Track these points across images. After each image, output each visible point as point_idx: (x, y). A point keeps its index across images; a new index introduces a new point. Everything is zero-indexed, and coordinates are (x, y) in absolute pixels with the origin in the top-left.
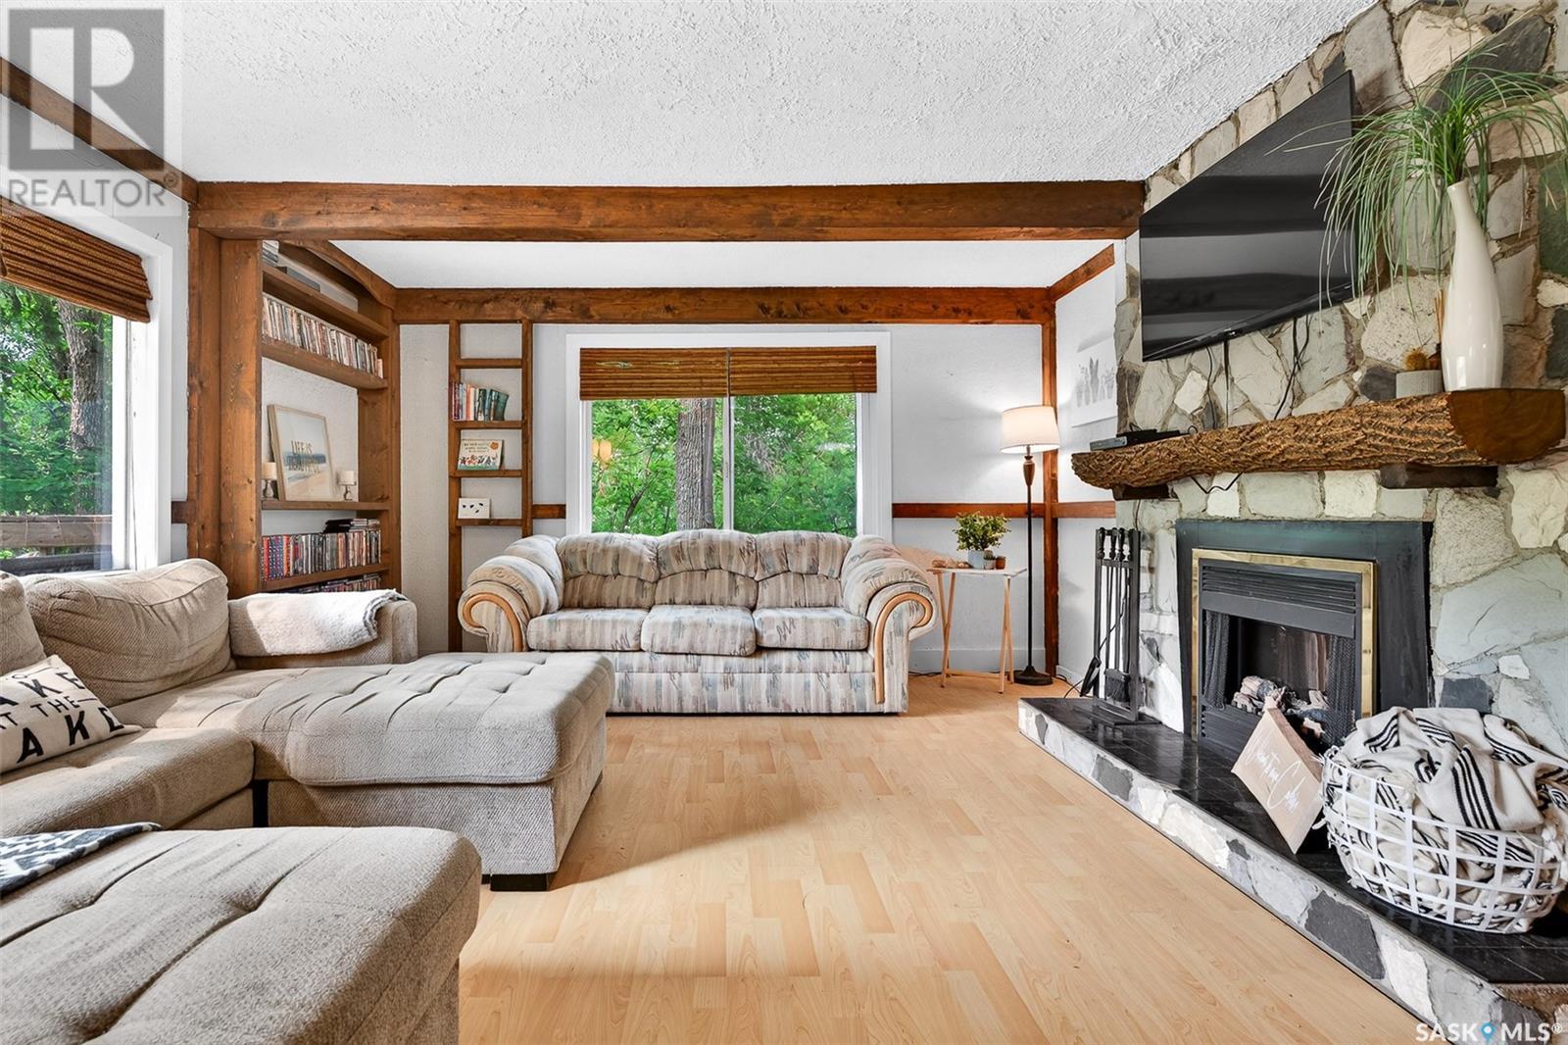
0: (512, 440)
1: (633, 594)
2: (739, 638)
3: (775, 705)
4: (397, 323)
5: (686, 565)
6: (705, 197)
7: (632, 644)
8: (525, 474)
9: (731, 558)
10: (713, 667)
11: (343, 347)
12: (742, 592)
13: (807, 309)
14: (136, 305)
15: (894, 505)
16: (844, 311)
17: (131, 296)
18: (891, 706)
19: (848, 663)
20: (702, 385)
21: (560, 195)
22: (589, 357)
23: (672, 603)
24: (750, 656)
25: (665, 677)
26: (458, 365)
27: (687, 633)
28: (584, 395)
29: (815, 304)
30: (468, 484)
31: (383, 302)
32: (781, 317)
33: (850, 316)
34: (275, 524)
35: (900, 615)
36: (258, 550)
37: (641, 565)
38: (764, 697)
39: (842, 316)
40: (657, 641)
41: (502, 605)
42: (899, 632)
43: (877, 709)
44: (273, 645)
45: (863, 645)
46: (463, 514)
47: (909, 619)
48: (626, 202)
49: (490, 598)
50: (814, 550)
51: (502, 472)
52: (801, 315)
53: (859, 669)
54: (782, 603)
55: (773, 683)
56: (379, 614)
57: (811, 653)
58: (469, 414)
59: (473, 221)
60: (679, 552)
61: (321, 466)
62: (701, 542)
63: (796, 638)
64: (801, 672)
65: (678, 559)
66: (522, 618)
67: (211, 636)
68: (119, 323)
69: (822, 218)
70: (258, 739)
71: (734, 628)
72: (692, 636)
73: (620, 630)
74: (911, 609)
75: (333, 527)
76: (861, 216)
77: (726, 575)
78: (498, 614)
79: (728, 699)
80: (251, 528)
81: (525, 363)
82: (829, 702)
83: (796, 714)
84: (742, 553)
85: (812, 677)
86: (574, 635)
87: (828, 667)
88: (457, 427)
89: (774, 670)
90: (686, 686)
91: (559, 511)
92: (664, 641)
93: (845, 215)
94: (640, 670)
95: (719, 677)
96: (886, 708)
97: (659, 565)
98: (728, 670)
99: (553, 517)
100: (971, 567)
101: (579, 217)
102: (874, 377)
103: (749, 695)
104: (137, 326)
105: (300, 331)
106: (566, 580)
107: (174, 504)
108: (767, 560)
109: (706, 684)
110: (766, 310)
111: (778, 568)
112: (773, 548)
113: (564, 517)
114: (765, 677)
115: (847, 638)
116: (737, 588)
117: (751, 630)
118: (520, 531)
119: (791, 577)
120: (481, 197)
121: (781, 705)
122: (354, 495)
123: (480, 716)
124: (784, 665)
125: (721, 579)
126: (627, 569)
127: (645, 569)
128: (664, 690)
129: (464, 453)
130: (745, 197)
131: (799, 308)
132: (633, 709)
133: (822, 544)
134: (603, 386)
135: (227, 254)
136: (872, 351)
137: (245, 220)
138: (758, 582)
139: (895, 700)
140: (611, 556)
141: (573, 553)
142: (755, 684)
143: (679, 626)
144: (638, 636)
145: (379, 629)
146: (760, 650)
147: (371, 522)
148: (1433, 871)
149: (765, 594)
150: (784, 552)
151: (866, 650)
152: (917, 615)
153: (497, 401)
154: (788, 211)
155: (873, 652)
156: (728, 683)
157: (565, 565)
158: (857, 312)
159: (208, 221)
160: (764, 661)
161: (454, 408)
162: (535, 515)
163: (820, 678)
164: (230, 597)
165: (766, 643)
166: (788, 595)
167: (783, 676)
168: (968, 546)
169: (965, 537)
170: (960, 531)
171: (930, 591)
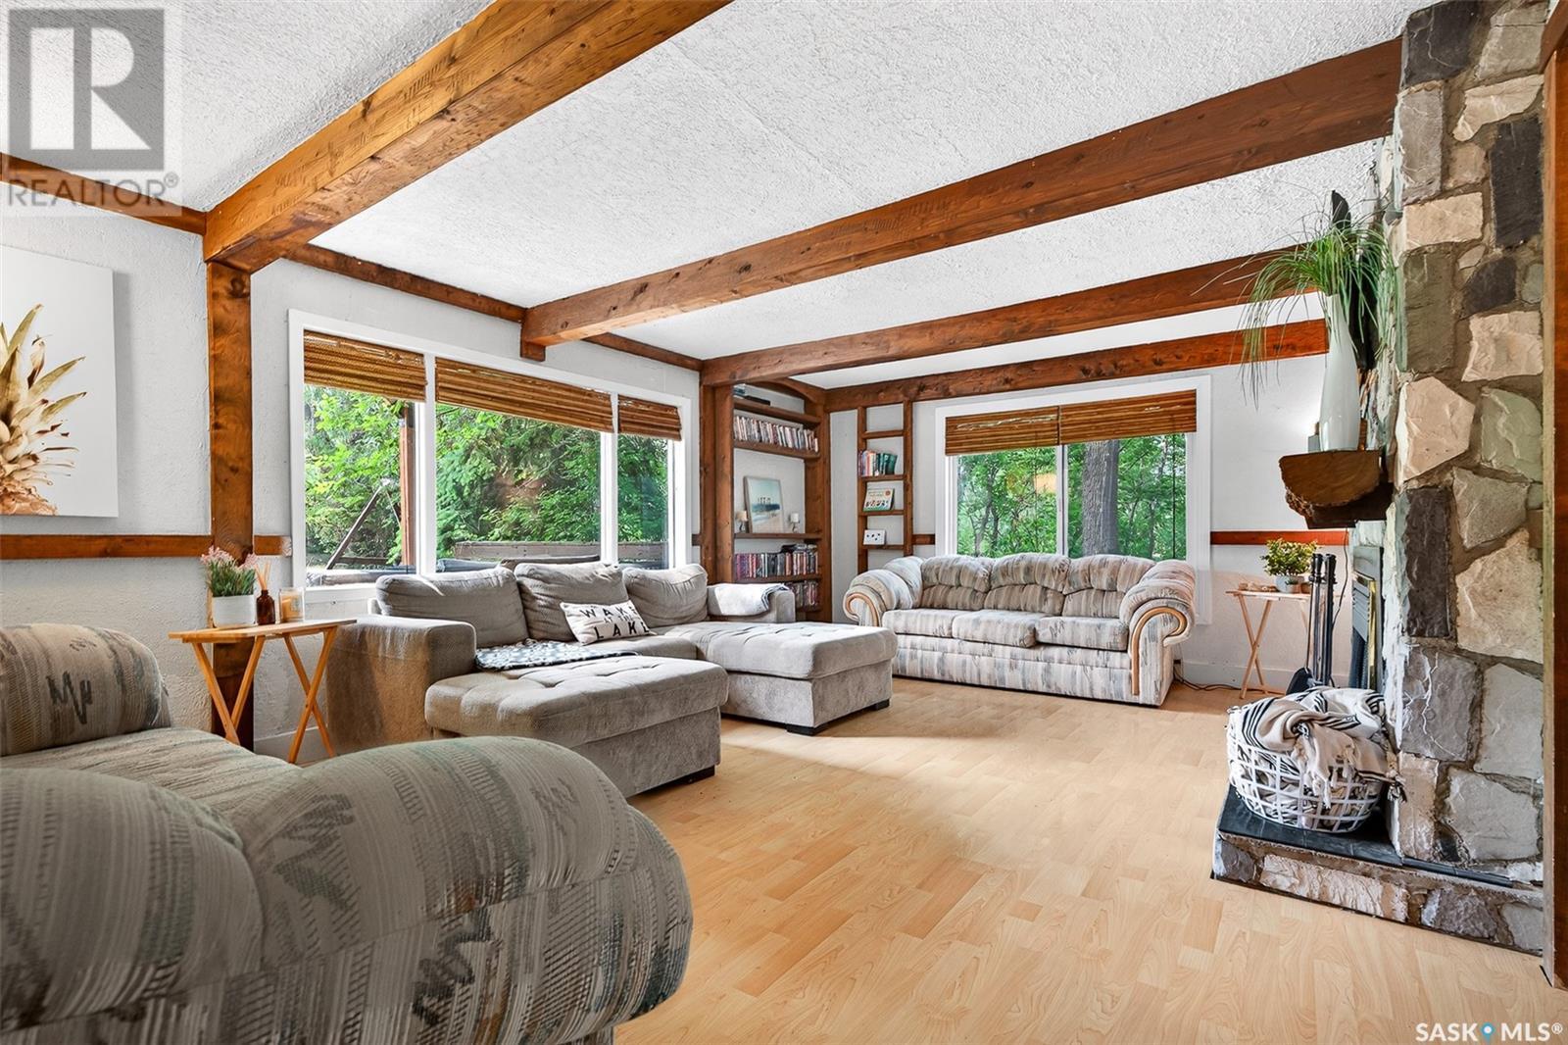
0: (898, 486)
1: (967, 600)
2: (1019, 635)
3: (1049, 686)
4: (828, 412)
5: (1009, 580)
6: (967, 321)
7: (946, 634)
8: (907, 513)
9: (1044, 576)
10: (1003, 654)
11: (789, 434)
12: (1050, 602)
13: (1123, 366)
14: (674, 431)
15: (1212, 533)
16: (1159, 363)
17: (672, 429)
18: (1145, 698)
19: (1108, 659)
20: (1037, 438)
21: (877, 335)
22: (951, 423)
23: (995, 608)
24: (1030, 648)
25: (969, 658)
26: (864, 438)
27: (982, 627)
28: (948, 452)
29: (1132, 361)
30: (872, 521)
31: (815, 401)
32: (1100, 376)
33: (1164, 367)
34: (742, 547)
35: (1155, 625)
36: (733, 562)
37: (975, 579)
38: (1040, 682)
39: (1158, 368)
40: (962, 631)
41: (867, 601)
42: (1153, 638)
43: (1133, 699)
44: (725, 611)
45: (1120, 647)
46: (867, 541)
47: (1162, 629)
48: (917, 333)
49: (863, 597)
50: (1115, 571)
51: (891, 512)
52: (1118, 372)
53: (1118, 665)
54: (1083, 613)
55: (1047, 671)
56: (770, 596)
57: (1079, 650)
58: (869, 472)
59: (830, 360)
60: (1005, 571)
61: (777, 511)
62: (1023, 564)
63: (1064, 636)
64: (1070, 663)
65: (1003, 575)
66: (879, 610)
67: (697, 602)
68: (670, 442)
69: (1050, 322)
70: (698, 645)
71: (1016, 626)
72: (986, 630)
73: (939, 622)
74: (1165, 621)
75: (787, 550)
76: (1081, 315)
77: (1039, 589)
78: (864, 607)
79: (1013, 679)
80: (729, 549)
81: (906, 433)
82: (1091, 689)
83: (1066, 696)
84: (1053, 571)
85: (1079, 669)
86: (910, 625)
87: (1092, 662)
88: (864, 483)
89: (1048, 660)
90: (983, 666)
91: (931, 539)
92: (966, 632)
93: (1067, 316)
94: (952, 652)
95: (1007, 661)
96: (1140, 700)
97: (989, 581)
98: (1013, 657)
99: (926, 544)
100: (1278, 591)
101: (888, 348)
102: (1193, 419)
103: (1029, 676)
104: (677, 443)
105: (759, 431)
106: (924, 588)
107: (693, 536)
108: (1074, 579)
109: (997, 665)
110: (1086, 371)
111: (1083, 585)
112: (1080, 569)
113: (934, 543)
114: (1041, 665)
115: (1106, 640)
116: (1046, 600)
117: (1029, 628)
118: (902, 553)
119: (1093, 592)
120: (836, 346)
121: (1053, 688)
122: (801, 529)
123: (781, 643)
124: (1056, 658)
125: (1034, 592)
126: (965, 582)
127: (978, 582)
128: (968, 665)
129: (868, 499)
130: (994, 316)
131: (1116, 366)
132: (947, 678)
133: (1123, 567)
134: (961, 444)
135: (717, 396)
136: (1193, 394)
137: (721, 378)
138: (1065, 596)
139: (1148, 695)
140: (954, 573)
141: (931, 569)
142: (1033, 668)
143: (977, 622)
144: (950, 628)
145: (770, 604)
146: (1037, 644)
147: (810, 547)
148: (1243, 777)
149: (1069, 605)
150: (1088, 572)
151: (1126, 651)
152: (1170, 627)
153: (888, 461)
154: (1024, 321)
155: (1130, 654)
156: (1012, 667)
157: (924, 578)
158: (1171, 363)
159: (708, 381)
160: (1041, 652)
161: (861, 468)
162: (913, 541)
163: (1085, 670)
164: (709, 584)
165: (1042, 638)
166: (1087, 607)
167: (1055, 666)
168: (1274, 572)
169: (1271, 563)
170: (1267, 557)
171: (1186, 606)
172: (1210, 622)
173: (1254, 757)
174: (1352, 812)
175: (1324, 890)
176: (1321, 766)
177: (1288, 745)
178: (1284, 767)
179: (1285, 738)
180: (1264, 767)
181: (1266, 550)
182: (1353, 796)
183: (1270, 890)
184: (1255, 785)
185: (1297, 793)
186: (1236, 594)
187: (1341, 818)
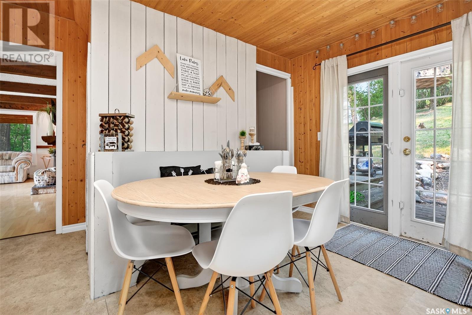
15: (37, 146)
18: (19, 181)
35: (22, 165)
42: (21, 168)
43: (16, 182)
47: (24, 166)
50: (10, 155)
74: (24, 164)
100: (51, 157)
102: (32, 121)
115: (8, 170)
119: (4, 160)
133: (13, 154)
136: (32, 116)
152: (26, 165)
155: (15, 172)
168: (50, 153)
169: (50, 152)
170: (49, 151)
171: (30, 161)
172: (37, 165)
173: (38, 178)
174: (52, 182)
175: (47, 192)
176: (47, 176)
177: (42, 175)
178: (42, 178)
179: (42, 174)
180: (39, 179)
181: (49, 149)
182: (52, 180)
183: (40, 194)
184: (38, 182)
185: (44, 181)
186: (42, 158)
187: (51, 183)
